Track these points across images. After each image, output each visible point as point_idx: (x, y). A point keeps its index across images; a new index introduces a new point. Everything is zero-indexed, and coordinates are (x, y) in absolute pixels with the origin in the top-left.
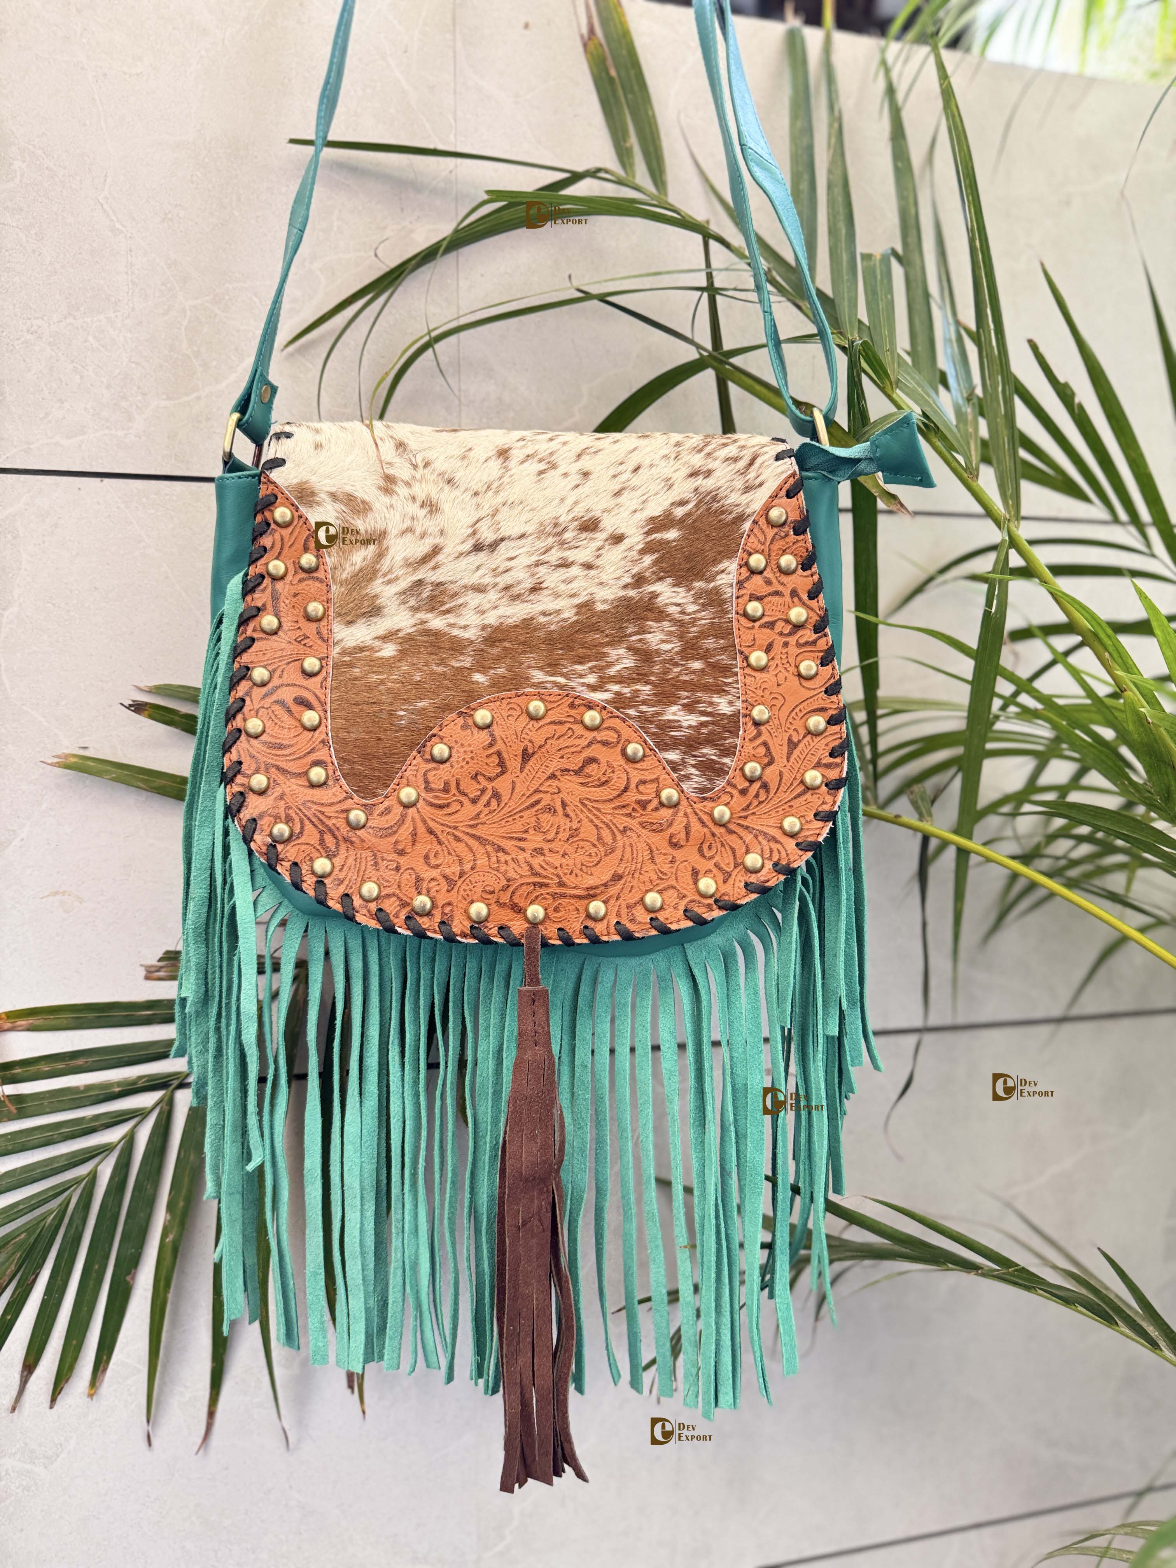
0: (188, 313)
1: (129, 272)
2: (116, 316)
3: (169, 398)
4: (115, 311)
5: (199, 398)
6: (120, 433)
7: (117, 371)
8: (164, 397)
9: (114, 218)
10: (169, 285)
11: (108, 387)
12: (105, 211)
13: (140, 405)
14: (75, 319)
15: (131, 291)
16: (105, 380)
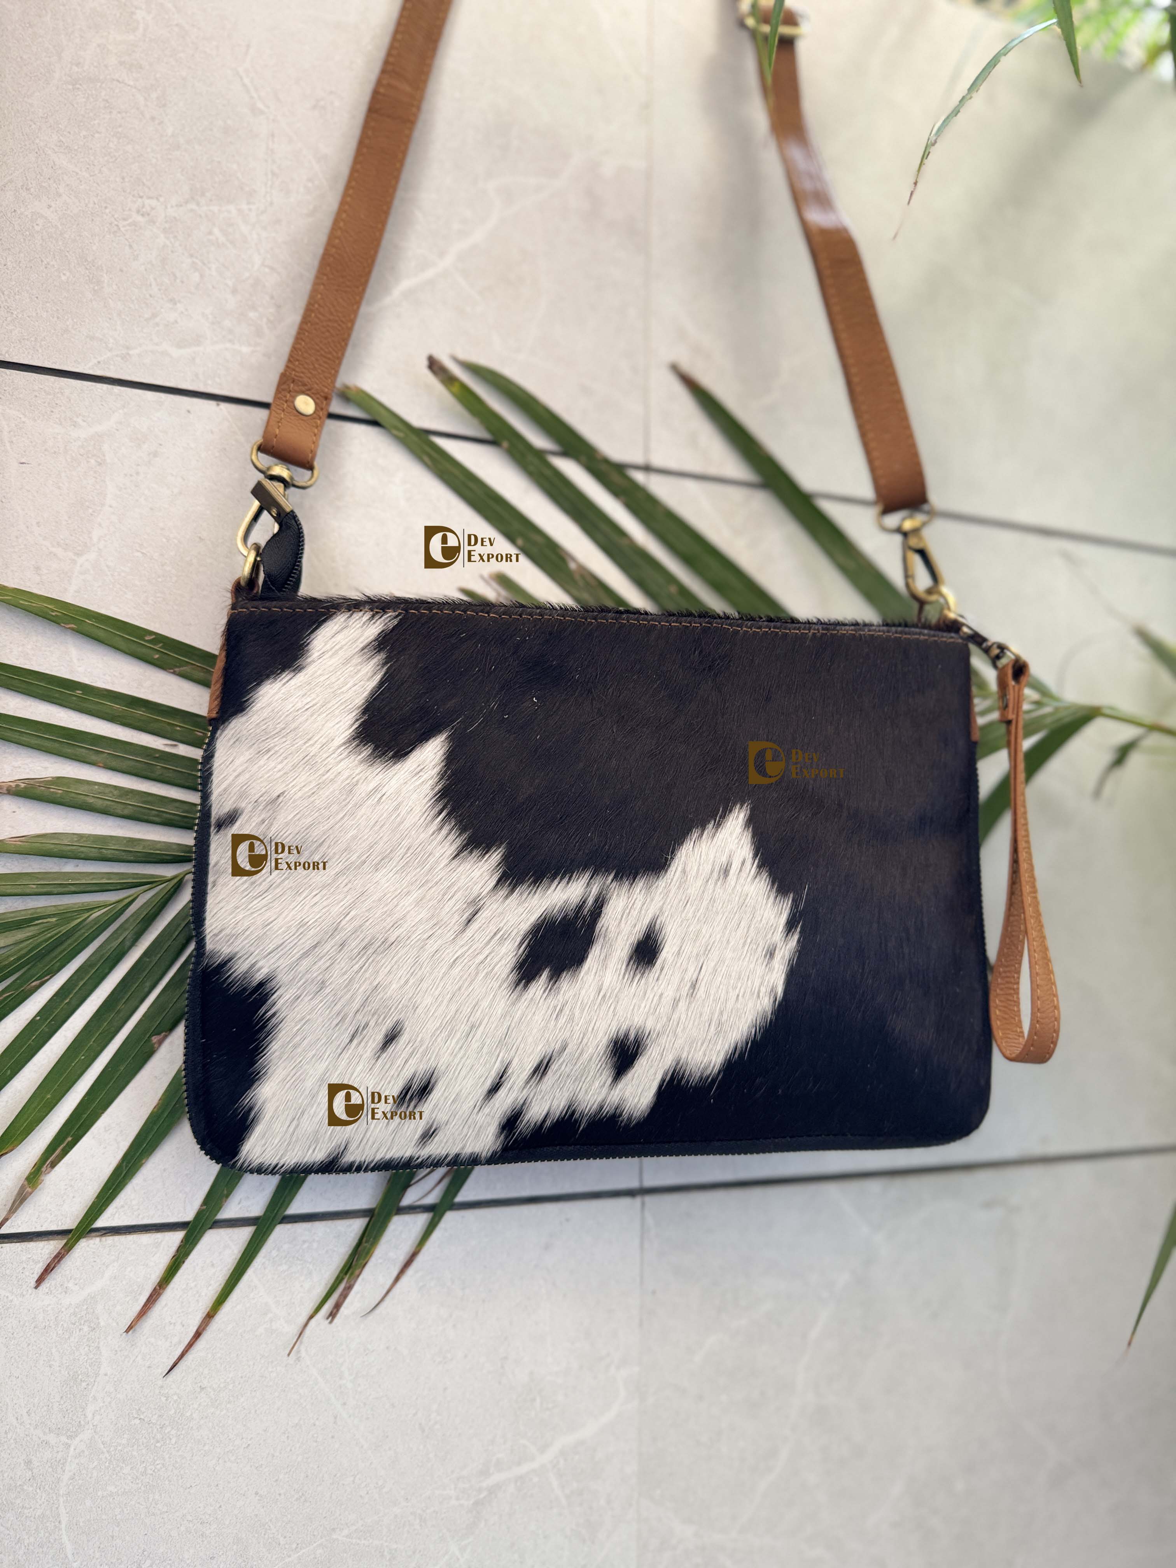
1: (270, 161)
2: (250, 209)
4: (249, 203)
6: (246, 351)
9: (255, 95)
12: (244, 85)
13: (271, 319)
14: (198, 204)
15: (270, 182)
16: (230, 283)
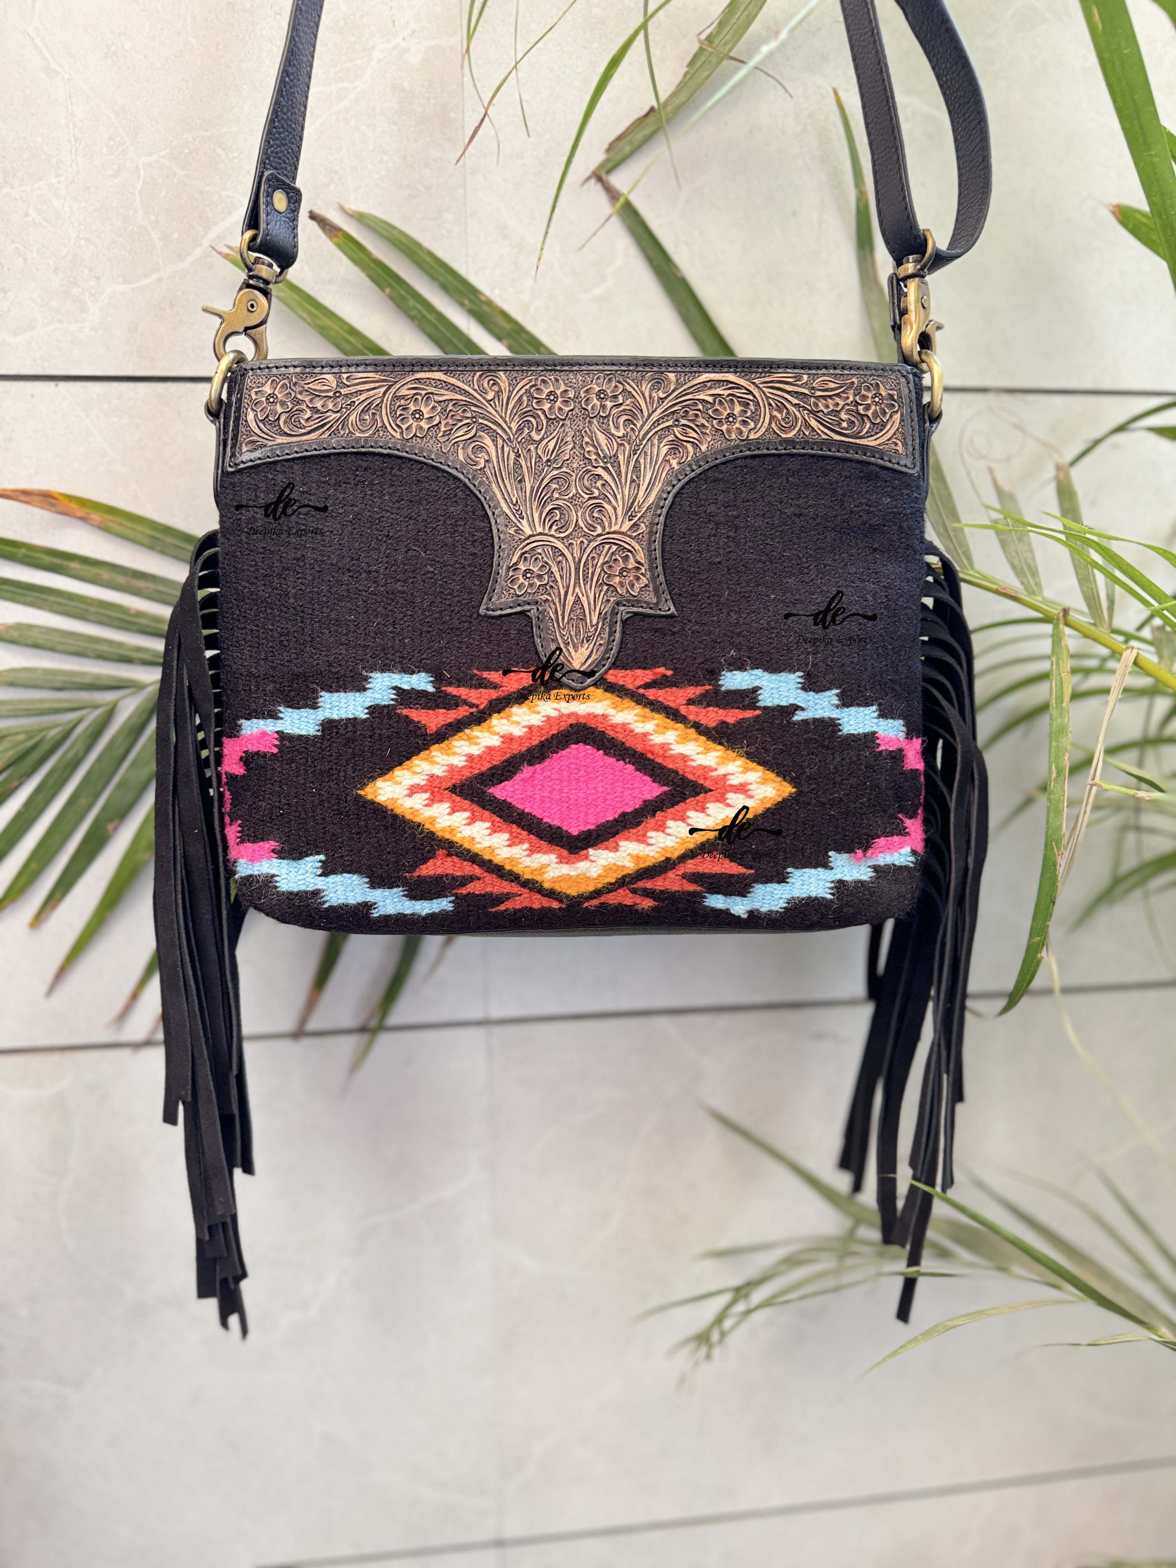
0: (142, 173)
1: (71, 126)
2: (59, 182)
3: (125, 282)
4: (58, 176)
5: (160, 280)
6: (73, 327)
7: (65, 251)
8: (120, 280)
9: (48, 55)
10: (118, 139)
11: (56, 270)
12: (35, 46)
13: (93, 291)
14: (12, 187)
15: (74, 149)
16: (51, 263)
